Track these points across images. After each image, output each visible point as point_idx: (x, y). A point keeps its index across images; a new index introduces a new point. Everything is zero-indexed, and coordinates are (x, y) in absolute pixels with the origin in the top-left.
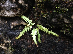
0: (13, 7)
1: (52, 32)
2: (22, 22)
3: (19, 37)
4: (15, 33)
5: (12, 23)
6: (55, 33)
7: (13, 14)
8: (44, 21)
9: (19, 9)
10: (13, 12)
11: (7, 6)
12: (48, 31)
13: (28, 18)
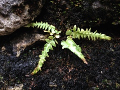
0: (14, 3)
1: (98, 35)
2: (36, 37)
3: (39, 67)
4: (27, 65)
5: (18, 45)
6: (103, 35)
7: (17, 20)
8: (79, 16)
9: (27, 8)
10: (17, 15)
11: (3, 5)
12: (90, 33)
13: (47, 23)
